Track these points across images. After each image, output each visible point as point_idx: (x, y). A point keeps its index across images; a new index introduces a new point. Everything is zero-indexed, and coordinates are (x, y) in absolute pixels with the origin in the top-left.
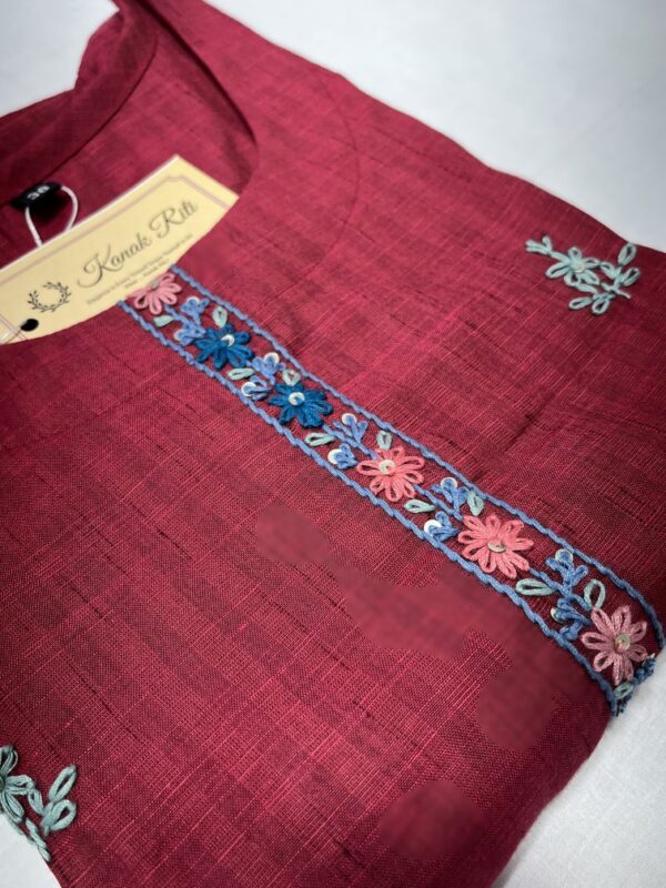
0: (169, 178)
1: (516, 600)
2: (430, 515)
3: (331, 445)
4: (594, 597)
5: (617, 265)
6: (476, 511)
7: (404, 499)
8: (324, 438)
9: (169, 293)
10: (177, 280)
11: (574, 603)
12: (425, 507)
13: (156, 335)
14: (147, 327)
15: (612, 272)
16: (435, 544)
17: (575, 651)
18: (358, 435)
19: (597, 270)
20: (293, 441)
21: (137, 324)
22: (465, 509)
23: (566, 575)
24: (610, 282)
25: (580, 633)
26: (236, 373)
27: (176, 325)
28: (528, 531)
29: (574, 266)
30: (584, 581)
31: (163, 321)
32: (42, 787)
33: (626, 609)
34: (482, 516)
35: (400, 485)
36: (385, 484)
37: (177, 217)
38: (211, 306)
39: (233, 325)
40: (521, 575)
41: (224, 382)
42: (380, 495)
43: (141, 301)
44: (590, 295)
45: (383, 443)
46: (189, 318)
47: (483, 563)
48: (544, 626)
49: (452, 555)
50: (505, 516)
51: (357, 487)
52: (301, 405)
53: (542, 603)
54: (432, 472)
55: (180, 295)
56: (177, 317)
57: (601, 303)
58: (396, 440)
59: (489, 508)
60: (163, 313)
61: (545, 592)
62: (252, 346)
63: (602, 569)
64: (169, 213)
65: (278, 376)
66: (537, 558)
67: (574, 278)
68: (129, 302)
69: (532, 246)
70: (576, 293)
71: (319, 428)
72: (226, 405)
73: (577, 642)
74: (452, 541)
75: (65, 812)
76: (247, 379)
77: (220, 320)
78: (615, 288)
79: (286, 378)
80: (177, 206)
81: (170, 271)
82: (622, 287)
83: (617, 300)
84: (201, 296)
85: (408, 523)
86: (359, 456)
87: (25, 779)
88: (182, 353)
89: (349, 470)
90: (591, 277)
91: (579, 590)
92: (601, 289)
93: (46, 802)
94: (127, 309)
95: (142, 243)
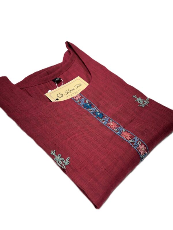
0: (77, 80)
1: (129, 142)
2: (118, 131)
3: (103, 121)
4: (139, 143)
5: (146, 101)
6: (124, 131)
7: (114, 129)
8: (102, 120)
9: (79, 97)
10: (80, 95)
11: (137, 144)
12: (117, 130)
13: (77, 103)
14: (76, 102)
15: (145, 102)
16: (118, 135)
17: (136, 149)
18: (108, 120)
19: (143, 101)
20: (98, 120)
21: (74, 101)
22: (123, 131)
23: (136, 140)
24: (145, 103)
25: (137, 147)
28: (131, 134)
29: (140, 100)
30: (138, 141)
32: (65, 159)
33: (143, 145)
34: (125, 132)
35: (114, 127)
36: (111, 127)
37: (79, 86)
38: (86, 100)
39: (89, 103)
40: (130, 139)
41: (88, 111)
42: (111, 128)
43: (75, 98)
44: (142, 104)
45: (111, 121)
46: (82, 101)
47: (125, 137)
48: (133, 146)
49: (121, 136)
50: (128, 132)
51: (107, 126)
52: (99, 115)
54: (118, 126)
55: (81, 98)
56: (80, 101)
57: (143, 106)
58: (113, 121)
60: (78, 100)
61: (133, 142)
62: (92, 106)
63: (141, 140)
64: (78, 85)
65: (96, 111)
66: (132, 138)
67: (139, 102)
68: (73, 98)
69: (133, 96)
70: (139, 104)
71: (102, 118)
72: (88, 113)
73: (137, 148)
74: (121, 134)
75: (68, 162)
76: (91, 111)
77: (87, 102)
78: (145, 104)
79: (97, 111)
80: (79, 84)
81: (79, 94)
82: (146, 104)
83: (146, 106)
84: (84, 98)
85: (114, 132)
86: (108, 123)
87: (62, 158)
88: (82, 106)
89: (106, 124)
90: (142, 102)
91: (137, 142)
92: (143, 104)
93: (65, 161)
94: (73, 99)
95: (73, 89)
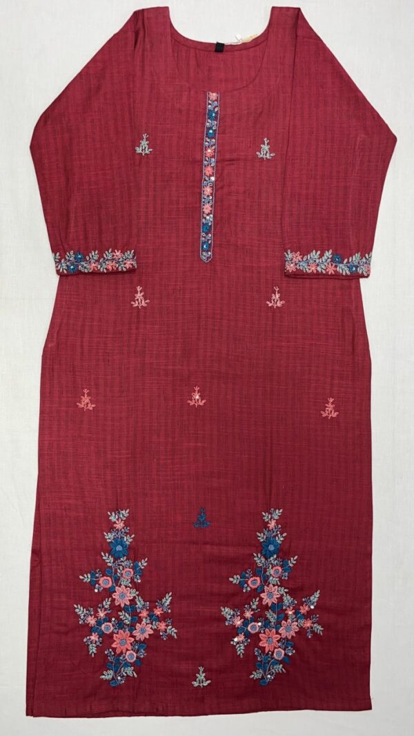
1: (203, 177)
2: (207, 161)
3: (208, 142)
8: (208, 140)
9: (214, 98)
10: (217, 97)
13: (207, 103)
15: (268, 155)
16: (203, 165)
18: (212, 144)
19: (267, 152)
20: (204, 137)
22: (211, 164)
26: (209, 121)
27: (210, 104)
28: (213, 173)
29: (265, 148)
31: (210, 102)
32: (149, 148)
34: (211, 166)
35: (208, 155)
36: (207, 153)
38: (217, 107)
39: (217, 113)
40: (207, 176)
41: (206, 120)
42: (205, 153)
45: (213, 148)
46: (213, 105)
47: (205, 171)
49: (203, 167)
50: (213, 169)
51: (204, 150)
52: (211, 133)
53: (205, 180)
54: (213, 157)
55: (216, 100)
57: (261, 156)
58: (215, 149)
59: (213, 167)
61: (207, 179)
62: (216, 119)
65: (213, 126)
66: (210, 176)
67: (263, 150)
69: (265, 139)
70: (260, 152)
71: (209, 138)
72: (203, 124)
74: (205, 166)
76: (209, 123)
77: (216, 110)
78: (265, 157)
84: (217, 103)
85: (204, 159)
86: (209, 147)
89: (206, 147)
